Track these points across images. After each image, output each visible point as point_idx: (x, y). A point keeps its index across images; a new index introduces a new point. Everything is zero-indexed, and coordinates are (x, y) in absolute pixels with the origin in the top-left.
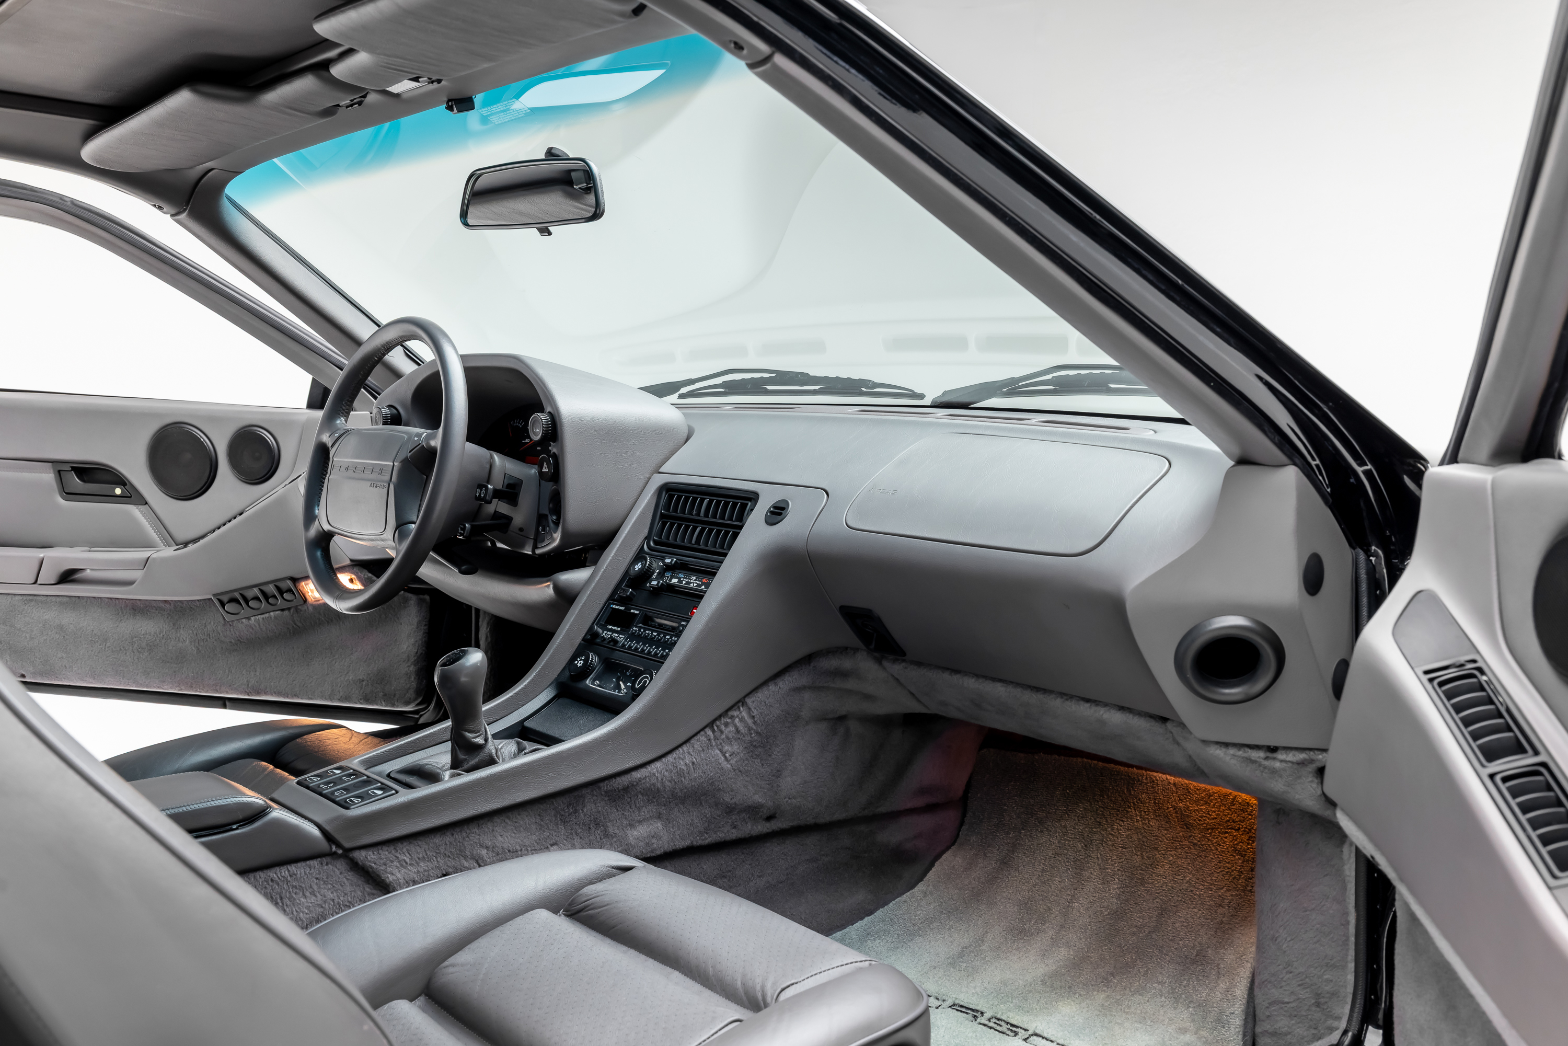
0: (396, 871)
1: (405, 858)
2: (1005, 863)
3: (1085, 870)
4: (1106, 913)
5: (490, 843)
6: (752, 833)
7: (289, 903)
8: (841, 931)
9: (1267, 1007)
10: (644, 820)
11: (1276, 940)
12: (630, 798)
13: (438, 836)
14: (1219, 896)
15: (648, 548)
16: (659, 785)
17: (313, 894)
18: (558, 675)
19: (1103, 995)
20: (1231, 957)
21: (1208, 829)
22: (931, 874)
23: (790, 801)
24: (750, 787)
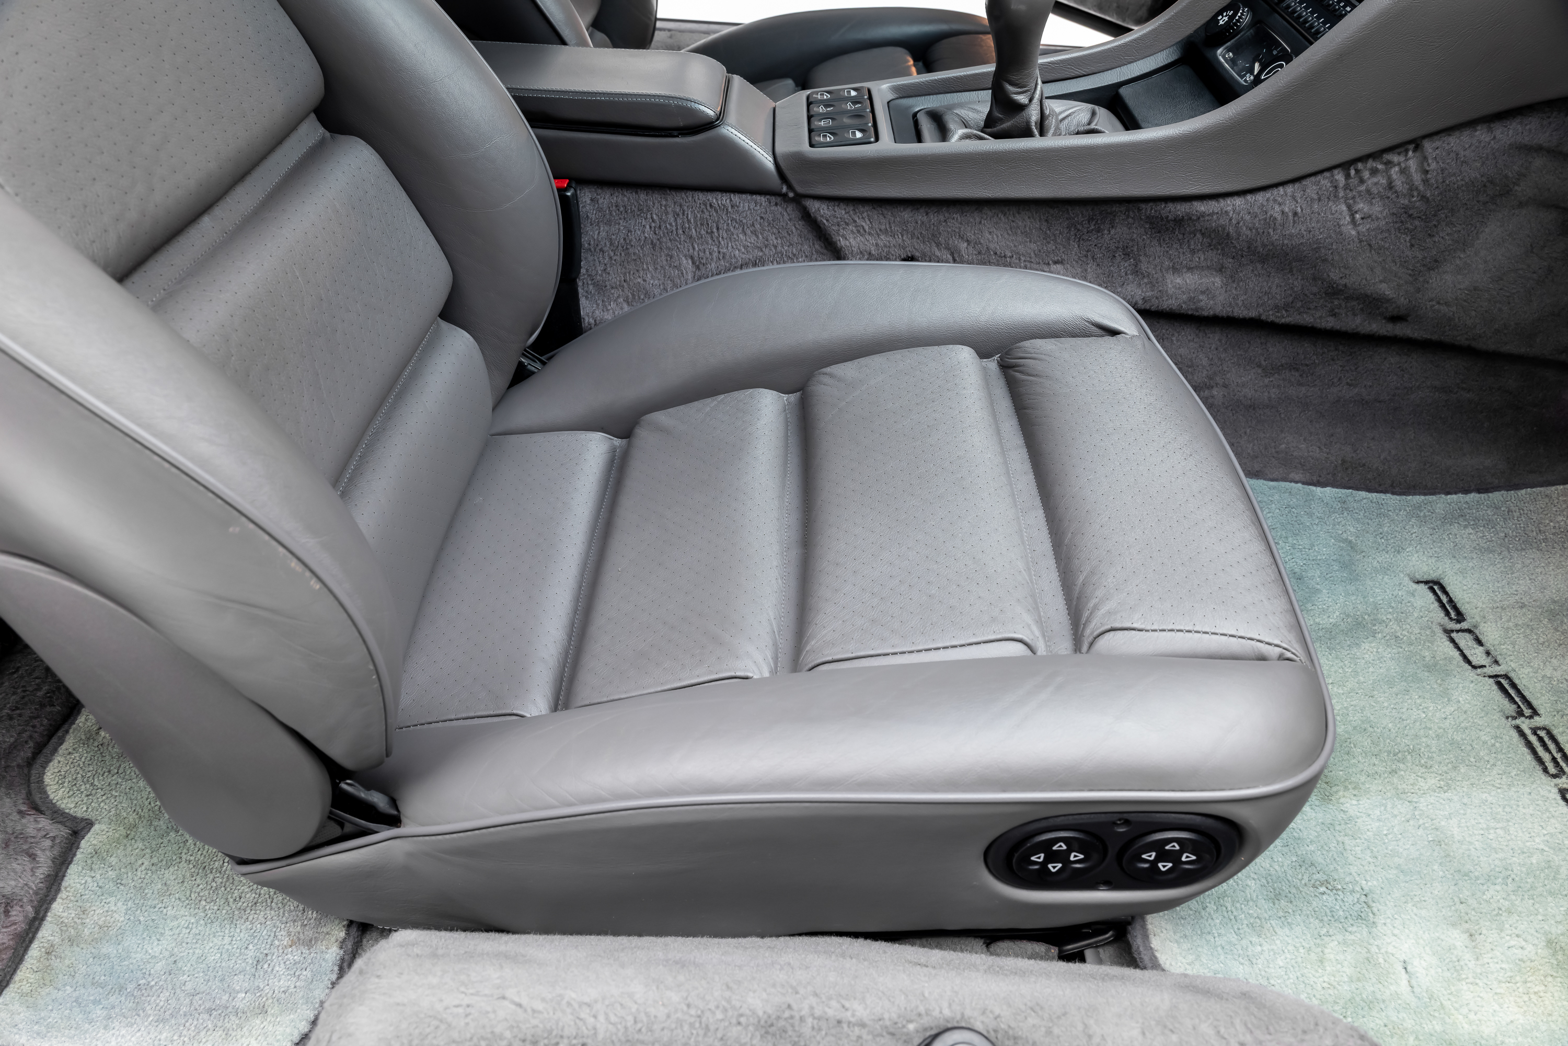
0: (851, 238)
1: (864, 224)
5: (971, 237)
6: (1359, 330)
7: (725, 235)
10: (1197, 267)
12: (1184, 234)
13: (909, 210)
16: (1231, 230)
17: (754, 233)
18: (1192, 33)
23: (1437, 307)
24: (1378, 270)
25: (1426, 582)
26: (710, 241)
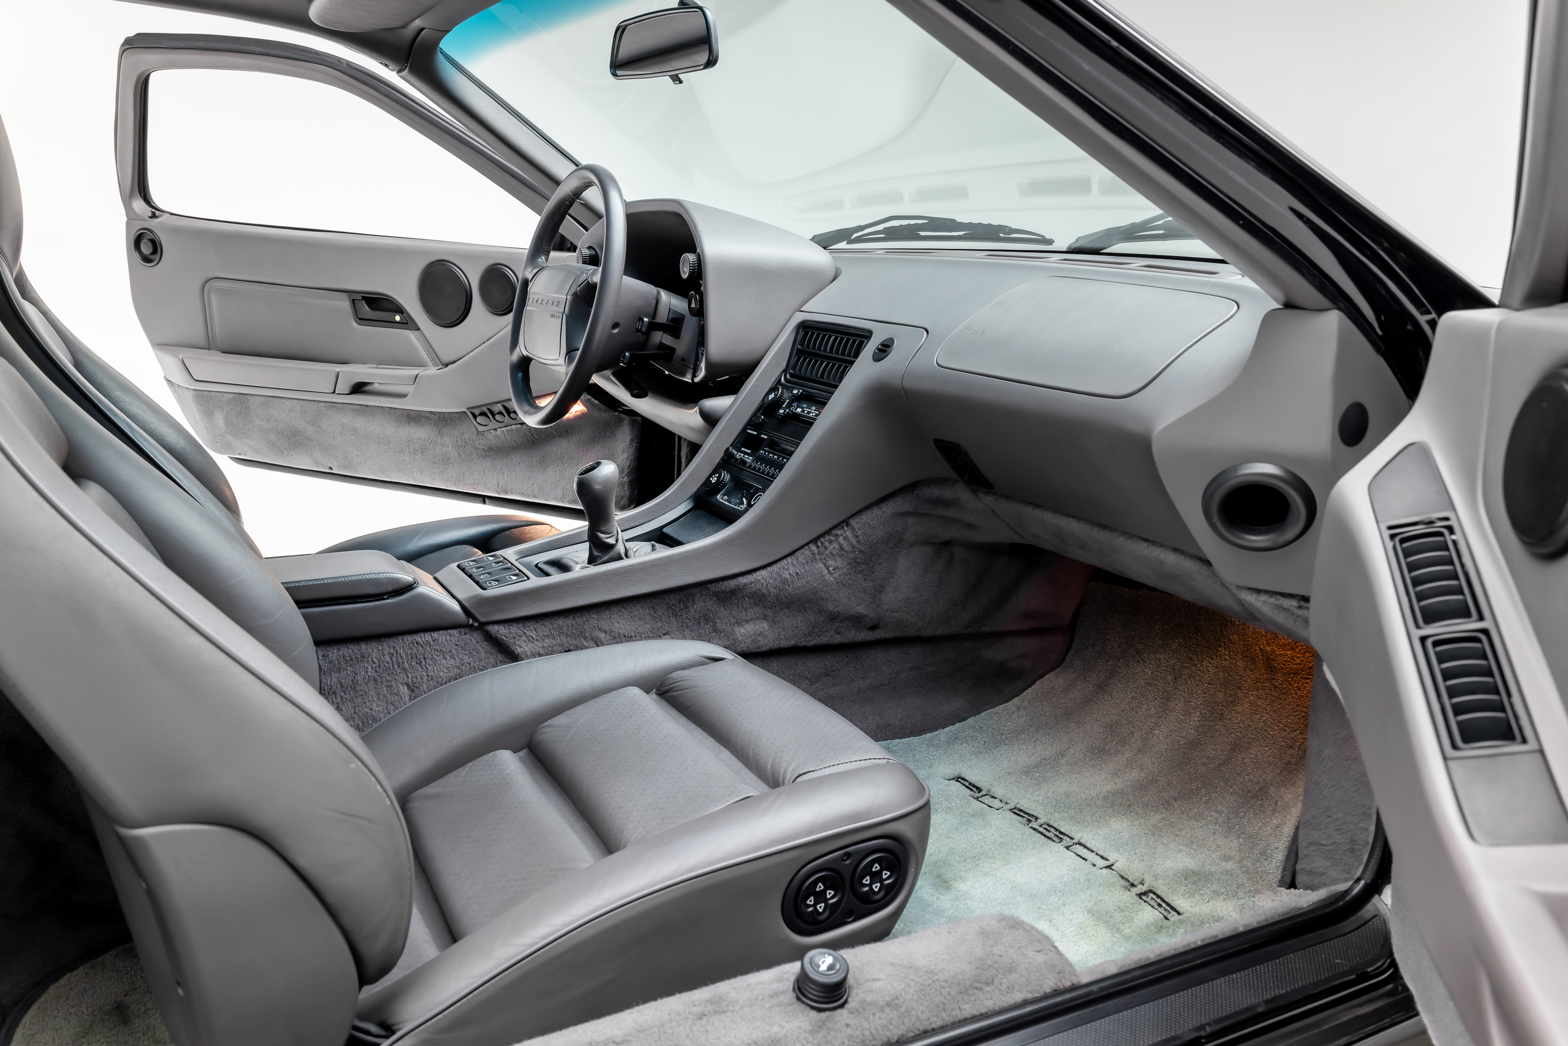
0: (524, 645)
1: (532, 634)
2: (1101, 688)
3: (1171, 701)
4: (1183, 742)
5: (606, 627)
6: (856, 639)
7: (431, 663)
8: (931, 732)
9: (1306, 847)
10: (751, 619)
11: (1319, 784)
12: (738, 600)
13: (561, 618)
14: (1292, 738)
15: (785, 380)
16: (765, 591)
17: (452, 657)
18: (698, 490)
19: (1159, 817)
20: (1290, 796)
21: (1291, 674)
22: (1029, 691)
23: (892, 614)
24: (853, 599)
25: (953, 779)
26: (420, 669)
